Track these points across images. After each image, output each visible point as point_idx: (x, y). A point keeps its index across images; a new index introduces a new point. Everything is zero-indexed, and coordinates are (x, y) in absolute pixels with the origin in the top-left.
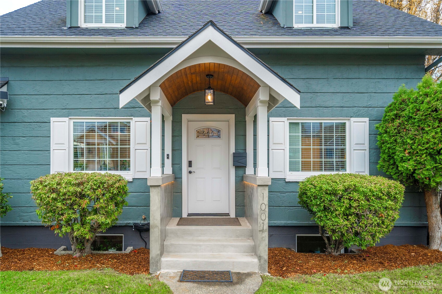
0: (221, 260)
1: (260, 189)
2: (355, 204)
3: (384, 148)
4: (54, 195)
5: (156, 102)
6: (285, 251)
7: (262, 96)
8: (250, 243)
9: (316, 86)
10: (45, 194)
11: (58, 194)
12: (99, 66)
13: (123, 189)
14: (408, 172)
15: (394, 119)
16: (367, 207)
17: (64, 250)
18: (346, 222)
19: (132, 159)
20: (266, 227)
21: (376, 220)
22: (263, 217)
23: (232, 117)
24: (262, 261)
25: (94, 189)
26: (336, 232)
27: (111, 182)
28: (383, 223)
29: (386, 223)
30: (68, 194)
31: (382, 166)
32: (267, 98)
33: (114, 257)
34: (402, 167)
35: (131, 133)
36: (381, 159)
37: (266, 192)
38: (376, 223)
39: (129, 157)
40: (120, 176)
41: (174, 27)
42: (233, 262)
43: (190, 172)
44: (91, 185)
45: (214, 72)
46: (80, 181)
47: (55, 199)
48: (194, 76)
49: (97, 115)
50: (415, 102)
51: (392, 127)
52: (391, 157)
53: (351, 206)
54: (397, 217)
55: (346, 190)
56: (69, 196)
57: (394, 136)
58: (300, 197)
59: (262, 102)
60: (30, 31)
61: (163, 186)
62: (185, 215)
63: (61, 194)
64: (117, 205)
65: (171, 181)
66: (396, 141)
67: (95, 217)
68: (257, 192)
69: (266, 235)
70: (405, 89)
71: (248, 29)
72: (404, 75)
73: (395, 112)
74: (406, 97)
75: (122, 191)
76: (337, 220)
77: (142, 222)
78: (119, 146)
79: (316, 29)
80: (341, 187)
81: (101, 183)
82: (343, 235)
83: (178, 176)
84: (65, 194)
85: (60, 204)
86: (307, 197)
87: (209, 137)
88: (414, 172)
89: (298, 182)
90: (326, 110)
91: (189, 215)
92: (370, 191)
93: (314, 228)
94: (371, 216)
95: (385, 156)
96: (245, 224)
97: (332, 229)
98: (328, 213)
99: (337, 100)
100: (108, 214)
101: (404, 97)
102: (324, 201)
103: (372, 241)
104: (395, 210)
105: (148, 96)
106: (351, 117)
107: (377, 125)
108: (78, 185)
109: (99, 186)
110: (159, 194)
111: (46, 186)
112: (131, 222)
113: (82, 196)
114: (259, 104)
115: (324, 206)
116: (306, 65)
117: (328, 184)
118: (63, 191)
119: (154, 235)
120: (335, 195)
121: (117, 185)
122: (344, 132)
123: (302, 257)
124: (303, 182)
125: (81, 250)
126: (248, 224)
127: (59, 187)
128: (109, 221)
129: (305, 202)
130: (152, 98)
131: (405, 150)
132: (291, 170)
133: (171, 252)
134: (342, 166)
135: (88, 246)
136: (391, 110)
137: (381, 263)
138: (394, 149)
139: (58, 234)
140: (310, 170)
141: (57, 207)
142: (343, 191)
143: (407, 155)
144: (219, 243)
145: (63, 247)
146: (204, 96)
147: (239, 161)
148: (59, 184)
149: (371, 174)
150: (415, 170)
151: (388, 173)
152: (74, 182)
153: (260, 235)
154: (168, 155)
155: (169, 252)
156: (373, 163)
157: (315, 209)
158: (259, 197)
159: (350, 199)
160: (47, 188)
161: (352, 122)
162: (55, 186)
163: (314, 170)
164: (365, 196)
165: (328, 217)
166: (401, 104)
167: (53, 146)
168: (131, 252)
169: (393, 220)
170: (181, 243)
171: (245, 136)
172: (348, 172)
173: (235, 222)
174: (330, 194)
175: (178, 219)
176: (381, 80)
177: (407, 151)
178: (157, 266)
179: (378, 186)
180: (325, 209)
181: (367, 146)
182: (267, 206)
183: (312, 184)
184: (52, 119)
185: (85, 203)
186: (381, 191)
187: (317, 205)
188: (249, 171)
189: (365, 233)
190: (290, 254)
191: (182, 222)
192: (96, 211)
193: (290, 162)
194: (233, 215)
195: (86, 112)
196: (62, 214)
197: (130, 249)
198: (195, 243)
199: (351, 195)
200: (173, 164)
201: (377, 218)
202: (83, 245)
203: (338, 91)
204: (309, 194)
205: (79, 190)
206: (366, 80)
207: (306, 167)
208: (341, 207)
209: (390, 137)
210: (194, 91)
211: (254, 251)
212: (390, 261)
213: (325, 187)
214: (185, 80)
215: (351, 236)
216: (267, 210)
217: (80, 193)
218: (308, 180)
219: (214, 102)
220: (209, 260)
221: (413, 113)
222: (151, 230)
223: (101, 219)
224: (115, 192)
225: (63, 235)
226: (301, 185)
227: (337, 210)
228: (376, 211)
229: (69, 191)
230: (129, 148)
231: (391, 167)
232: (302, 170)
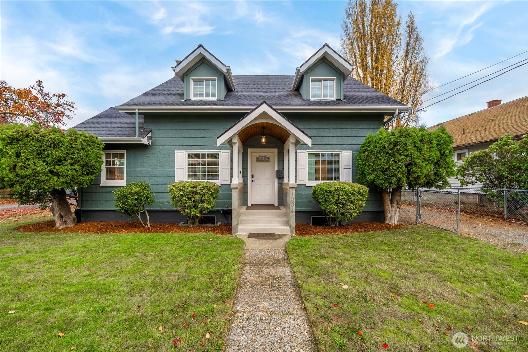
0: (270, 228)
1: (291, 189)
2: (341, 198)
3: (360, 168)
4: (181, 193)
5: (235, 143)
6: (305, 225)
7: (291, 140)
8: (285, 219)
9: (323, 133)
10: (177, 192)
11: (184, 192)
12: (202, 121)
13: (217, 190)
14: (371, 181)
15: (364, 152)
16: (347, 199)
17: (183, 224)
18: (336, 207)
19: (220, 174)
20: (294, 210)
21: (352, 206)
22: (292, 205)
23: (276, 150)
24: (292, 228)
25: (202, 189)
26: (332, 213)
27: (211, 186)
28: (356, 208)
29: (358, 208)
30: (189, 192)
31: (359, 178)
32: (294, 141)
33: (211, 227)
34: (369, 178)
35: (220, 159)
36: (358, 174)
37: (294, 191)
38: (352, 208)
39: (219, 173)
40: (215, 183)
41: (244, 99)
42: (277, 229)
43: (253, 181)
44: (201, 188)
45: (266, 126)
46: (195, 185)
47: (181, 195)
48: (255, 129)
49: (201, 149)
50: (375, 143)
51: (363, 156)
52: (363, 173)
53: (339, 199)
54: (364, 204)
55: (336, 190)
56: (189, 193)
57: (364, 161)
58: (313, 194)
59: (292, 143)
60: (164, 102)
61: (239, 188)
62: (250, 205)
63: (185, 192)
64: (213, 198)
65: (242, 185)
66: (365, 164)
67: (203, 204)
68: (289, 191)
69: (294, 214)
70: (371, 135)
71: (285, 101)
72: (372, 127)
73: (365, 148)
74: (371, 140)
75: (216, 191)
76: (331, 206)
77: (226, 209)
78: (213, 166)
79: (323, 100)
80: (333, 188)
81: (206, 186)
82: (335, 214)
83: (246, 183)
84: (187, 192)
85: (184, 197)
86: (316, 194)
87: (263, 161)
88: (374, 181)
89: (312, 187)
90: (328, 146)
91: (252, 205)
92: (349, 190)
93: (321, 212)
94: (349, 204)
95: (360, 172)
96: (283, 210)
97: (329, 211)
98: (327, 202)
99: (334, 141)
100: (209, 203)
101: (370, 139)
102: (325, 196)
103: (350, 218)
104: (363, 201)
105: (231, 140)
106: (342, 150)
107: (356, 155)
108: (194, 187)
109: (205, 188)
110: (237, 192)
111: (177, 188)
112: (220, 209)
113: (196, 193)
114: (290, 144)
115: (325, 199)
116: (317, 121)
117: (327, 187)
118: (186, 190)
119: (234, 214)
120: (331, 193)
121: (214, 187)
122: (339, 158)
123: (314, 227)
124: (314, 186)
125: (193, 223)
126: (285, 209)
127: (184, 188)
128: (210, 207)
129: (316, 197)
130: (233, 141)
131: (370, 168)
132: (309, 180)
133: (243, 224)
134: (337, 178)
135: (197, 221)
136: (363, 147)
137: (356, 230)
138: (365, 168)
139: (183, 214)
140: (319, 180)
141: (183, 199)
142: (335, 191)
143: (370, 171)
144: (269, 219)
145: (182, 223)
146: (261, 138)
147: (280, 175)
148: (184, 187)
149: (353, 182)
150: (374, 180)
151: (362, 181)
152: (192, 186)
153: (291, 214)
154: (240, 171)
155: (242, 224)
156: (354, 176)
157: (320, 201)
158: (290, 194)
159: (338, 195)
160: (178, 189)
161: (343, 153)
162: (182, 188)
163: (322, 180)
164: (346, 193)
165: (327, 205)
166: (368, 143)
167: (176, 166)
168: (220, 225)
169: (362, 206)
170: (248, 219)
171: (283, 160)
172: (340, 181)
173: (278, 208)
174: (328, 192)
175: (246, 207)
176: (359, 129)
177: (371, 169)
178: (236, 231)
179: (353, 188)
180: (326, 200)
181: (351, 166)
182: (295, 199)
183: (319, 187)
184: (176, 151)
185: (197, 197)
186: (355, 190)
187: (321, 198)
188: (286, 180)
189: (346, 213)
190: (308, 226)
191: (248, 208)
192: (203, 202)
193: (308, 175)
194: (276, 205)
195: (195, 147)
196: (186, 203)
197: (219, 224)
198: (256, 219)
199: (339, 193)
200: (243, 176)
201: (353, 205)
202: (195, 221)
203: (335, 135)
204: (317, 192)
205: (194, 190)
206: (350, 129)
207: (317, 178)
208: (334, 199)
209: (363, 161)
210: (255, 136)
211: (287, 223)
212: (362, 229)
213: (325, 188)
214: (250, 131)
215: (339, 215)
216: (294, 201)
217: (195, 192)
218: (318, 185)
219: (266, 142)
220: (263, 228)
221: (373, 149)
222: (233, 212)
223: (206, 205)
224: (213, 191)
225: (186, 214)
226: (313, 188)
227: (331, 201)
228: (352, 201)
229: (189, 191)
230: (219, 168)
231: (363, 178)
232: (315, 180)
